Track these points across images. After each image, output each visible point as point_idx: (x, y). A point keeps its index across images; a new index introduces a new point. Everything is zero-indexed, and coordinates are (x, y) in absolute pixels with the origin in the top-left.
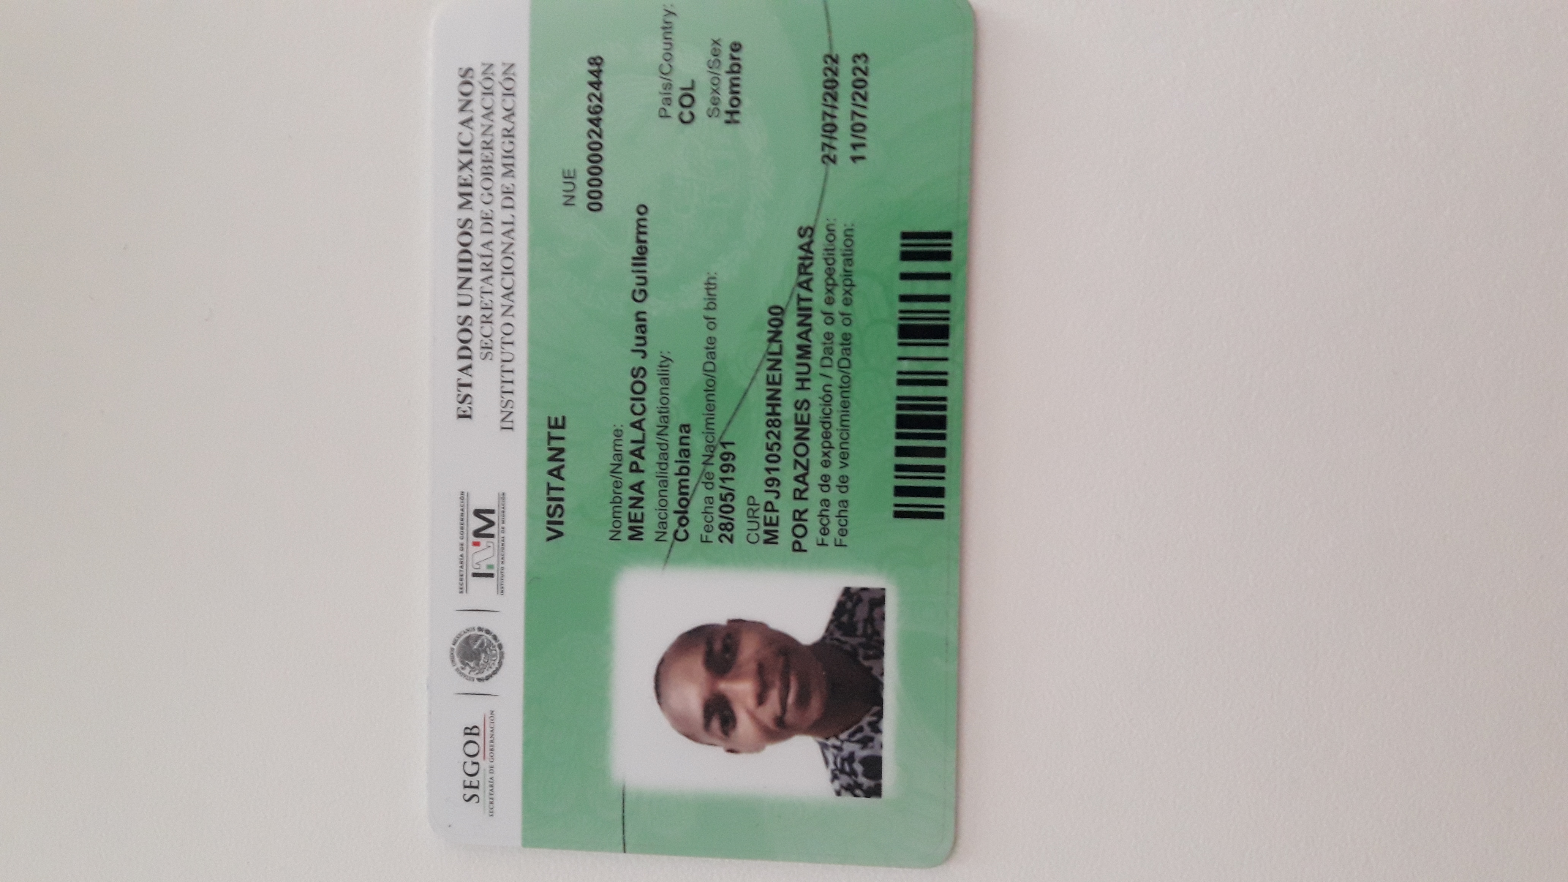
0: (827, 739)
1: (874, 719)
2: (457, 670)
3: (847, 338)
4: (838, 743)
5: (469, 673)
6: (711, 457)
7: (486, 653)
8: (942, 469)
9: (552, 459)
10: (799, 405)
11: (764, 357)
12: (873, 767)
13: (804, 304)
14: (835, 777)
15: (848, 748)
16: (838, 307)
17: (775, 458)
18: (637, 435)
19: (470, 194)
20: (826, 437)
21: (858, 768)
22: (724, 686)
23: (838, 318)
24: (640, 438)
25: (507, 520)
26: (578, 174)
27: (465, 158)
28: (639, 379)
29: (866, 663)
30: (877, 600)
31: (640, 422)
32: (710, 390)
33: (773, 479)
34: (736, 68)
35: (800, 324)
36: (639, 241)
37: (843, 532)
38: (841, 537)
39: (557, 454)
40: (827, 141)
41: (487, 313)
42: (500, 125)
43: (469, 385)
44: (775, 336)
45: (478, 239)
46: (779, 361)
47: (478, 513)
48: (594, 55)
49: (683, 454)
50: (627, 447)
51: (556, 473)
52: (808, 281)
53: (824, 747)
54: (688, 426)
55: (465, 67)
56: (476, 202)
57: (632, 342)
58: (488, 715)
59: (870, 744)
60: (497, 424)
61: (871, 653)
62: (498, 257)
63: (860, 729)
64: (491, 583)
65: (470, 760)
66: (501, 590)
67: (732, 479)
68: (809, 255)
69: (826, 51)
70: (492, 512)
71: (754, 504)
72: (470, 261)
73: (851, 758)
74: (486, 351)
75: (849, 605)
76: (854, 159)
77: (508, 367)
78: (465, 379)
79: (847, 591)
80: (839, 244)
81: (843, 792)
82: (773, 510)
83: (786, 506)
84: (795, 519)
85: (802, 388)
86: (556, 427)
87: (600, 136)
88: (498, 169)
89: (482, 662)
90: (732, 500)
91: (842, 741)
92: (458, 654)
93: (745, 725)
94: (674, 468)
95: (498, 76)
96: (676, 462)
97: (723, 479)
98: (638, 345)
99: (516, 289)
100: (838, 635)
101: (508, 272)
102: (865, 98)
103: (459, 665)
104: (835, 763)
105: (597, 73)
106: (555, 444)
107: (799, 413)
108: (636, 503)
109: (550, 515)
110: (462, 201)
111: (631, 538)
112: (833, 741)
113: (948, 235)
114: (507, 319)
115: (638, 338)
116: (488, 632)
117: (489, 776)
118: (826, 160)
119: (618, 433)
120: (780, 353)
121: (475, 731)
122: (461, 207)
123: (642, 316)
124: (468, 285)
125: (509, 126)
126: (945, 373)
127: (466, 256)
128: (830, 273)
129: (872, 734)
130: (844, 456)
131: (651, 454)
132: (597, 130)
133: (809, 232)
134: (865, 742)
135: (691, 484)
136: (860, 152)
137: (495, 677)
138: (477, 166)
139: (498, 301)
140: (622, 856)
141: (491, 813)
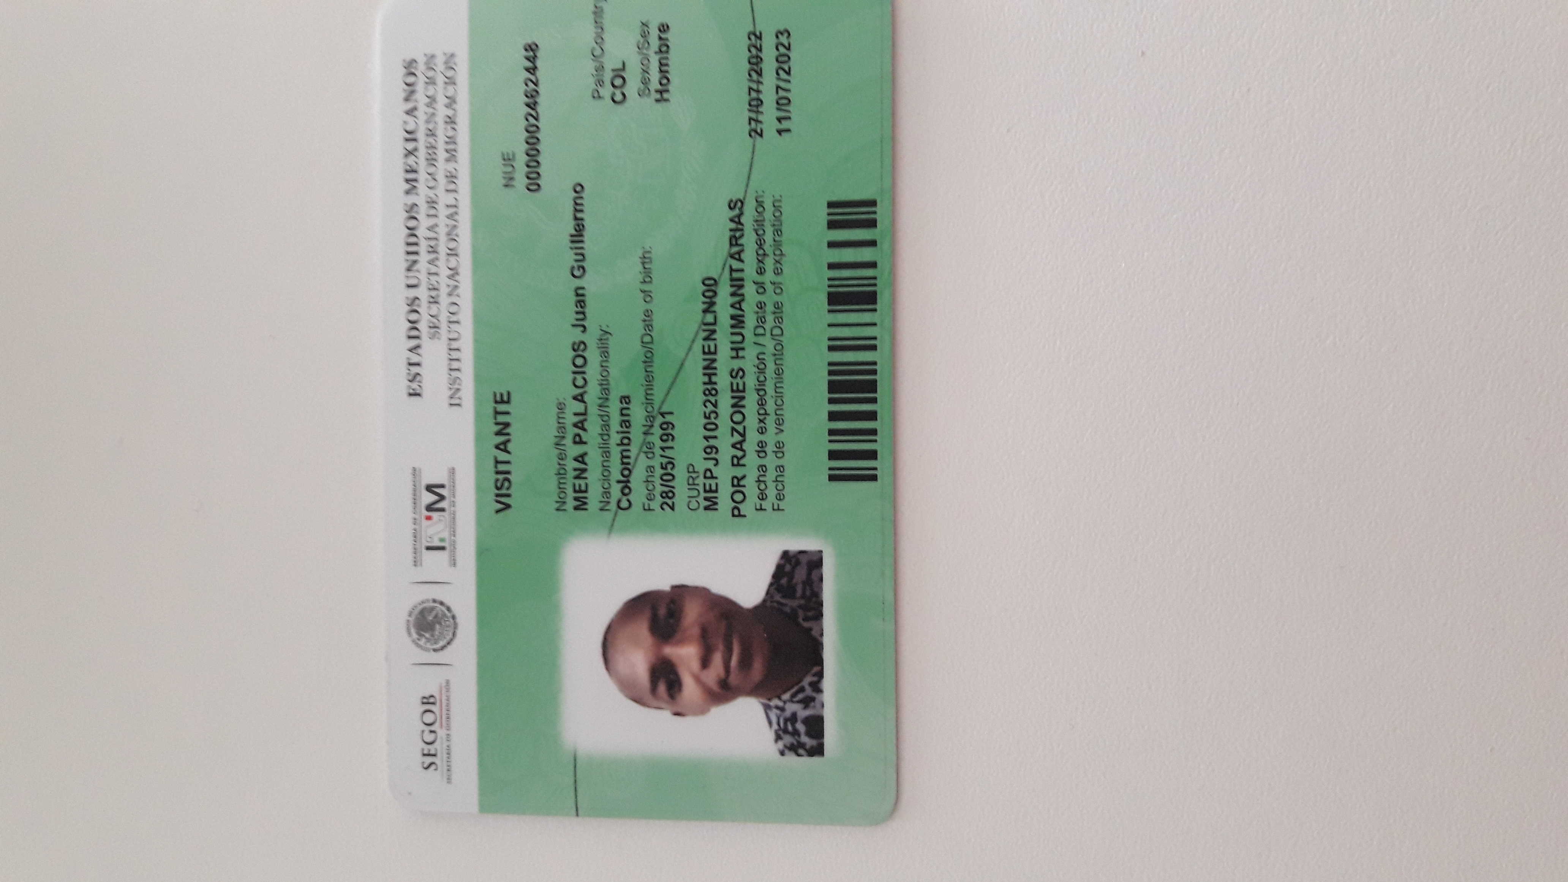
0: (769, 700)
1: (815, 679)
2: (413, 641)
3: (778, 306)
4: (780, 704)
5: (426, 644)
6: (652, 426)
7: (440, 623)
8: (874, 432)
9: (498, 433)
10: (734, 374)
11: (700, 327)
12: (816, 726)
13: (736, 275)
14: (778, 738)
15: (791, 708)
16: (769, 276)
17: (713, 427)
18: (579, 407)
19: (415, 180)
20: (762, 403)
21: (801, 727)
22: (669, 651)
23: (769, 287)
24: (582, 410)
25: (458, 494)
26: (517, 156)
27: (410, 146)
28: (581, 353)
29: (806, 625)
30: (815, 562)
31: (582, 395)
32: (648, 361)
33: (711, 447)
34: (664, 48)
35: (733, 294)
36: (576, 218)
37: (780, 497)
38: (779, 502)
39: (503, 429)
40: (753, 115)
41: (433, 293)
42: (442, 112)
43: (418, 364)
44: (709, 307)
45: (424, 223)
46: (714, 332)
47: (430, 488)
48: (530, 42)
49: (624, 425)
50: (570, 419)
51: (503, 447)
52: (739, 253)
53: (767, 708)
54: (628, 397)
55: (408, 59)
56: (421, 187)
57: (572, 318)
58: (444, 684)
59: (812, 704)
60: (446, 401)
61: (810, 614)
62: (443, 238)
63: (802, 690)
64: (443, 556)
65: (427, 728)
66: (453, 563)
67: (672, 448)
68: (740, 227)
69: (751, 29)
70: (442, 486)
71: (694, 472)
72: (416, 244)
73: (793, 718)
74: (433, 330)
75: (788, 568)
76: (780, 132)
77: (455, 345)
78: (415, 359)
79: (785, 555)
80: (768, 215)
81: (787, 751)
82: (712, 477)
83: (724, 473)
84: (733, 485)
85: (737, 357)
86: (502, 402)
87: (536, 119)
88: (442, 155)
89: (437, 633)
90: (672, 469)
91: (785, 702)
92: (414, 626)
93: (690, 689)
94: (615, 438)
95: (440, 66)
96: (618, 432)
97: (663, 449)
98: (577, 320)
99: (460, 270)
100: (778, 597)
101: (453, 253)
102: (788, 73)
103: (415, 636)
104: (779, 724)
105: (532, 59)
106: (501, 419)
107: (735, 382)
108: (581, 473)
109: (498, 488)
110: (407, 186)
111: (576, 508)
112: (775, 702)
113: (873, 203)
114: (454, 299)
115: (577, 313)
116: (442, 603)
117: (445, 744)
118: (753, 134)
119: (561, 407)
120: (715, 324)
121: (432, 700)
122: (407, 192)
123: (580, 292)
124: (415, 268)
125: (450, 113)
126: (875, 338)
127: (413, 240)
128: (760, 244)
129: (814, 695)
130: (779, 422)
131: (593, 426)
132: (533, 113)
133: (739, 204)
134: (807, 702)
135: (633, 453)
136: (785, 125)
137: (450, 648)
138: (422, 153)
139: (443, 281)
140: (575, 820)
141: (449, 780)
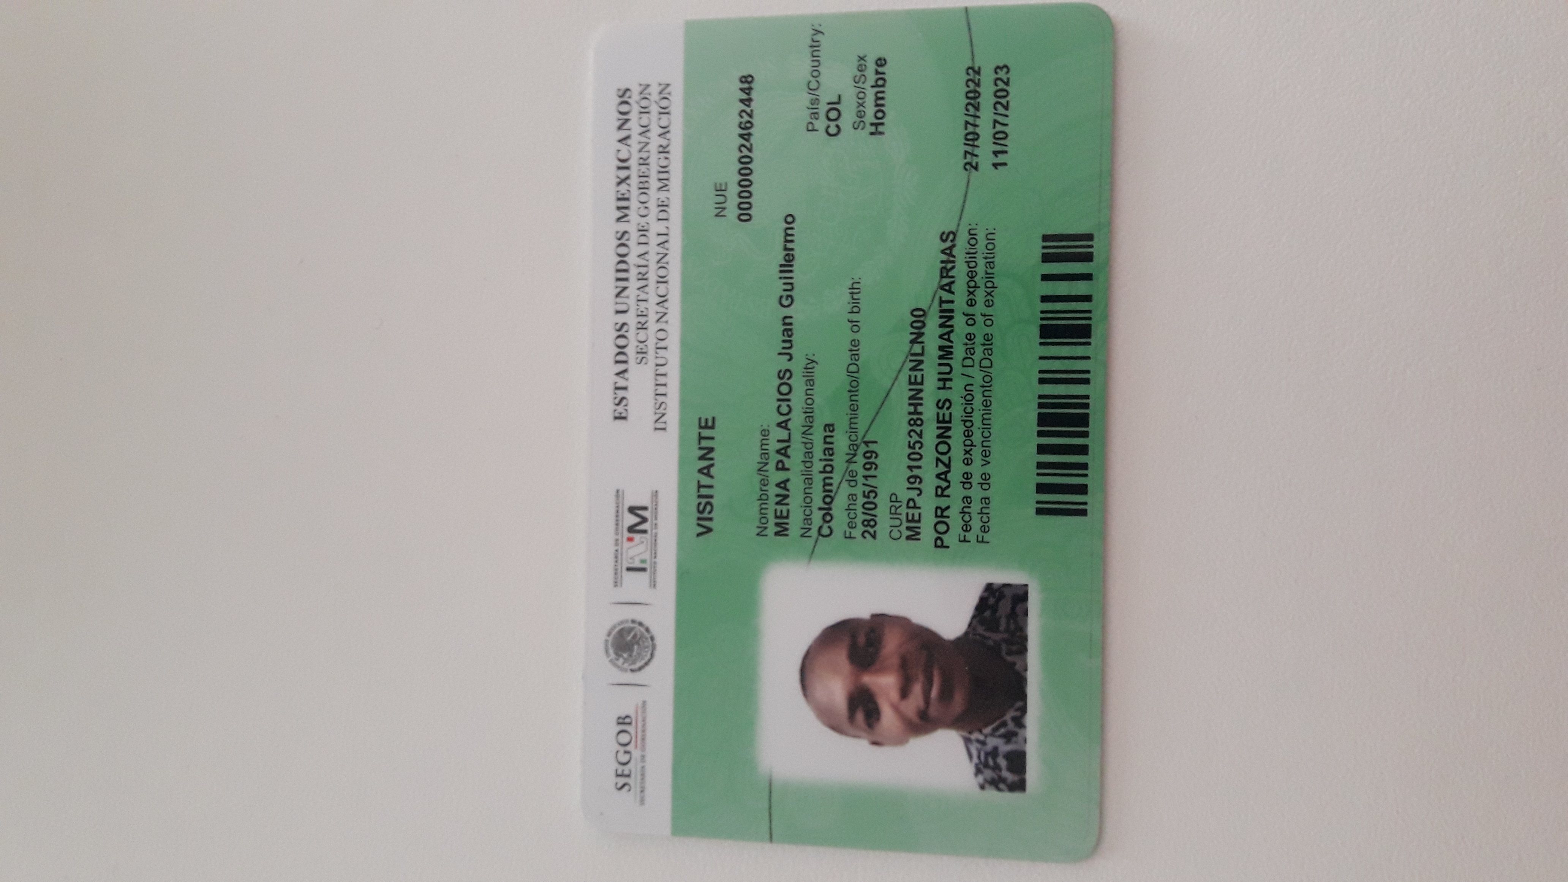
0: (970, 733)
1: (1018, 714)
2: (611, 661)
3: (988, 338)
4: (981, 738)
5: (623, 664)
6: (855, 455)
7: (638, 643)
8: (1085, 466)
9: (702, 458)
10: (940, 405)
11: (907, 357)
12: (1018, 762)
13: (945, 306)
14: (978, 771)
15: (992, 742)
16: (980, 308)
17: (918, 457)
18: (783, 434)
19: (627, 208)
20: (968, 435)
21: (1002, 762)
22: (868, 679)
23: (980, 319)
24: (786, 438)
25: (659, 518)
26: (730, 187)
27: (623, 174)
28: (785, 380)
29: (1010, 659)
30: (1020, 596)
31: (786, 421)
32: (853, 391)
33: (916, 477)
34: (880, 82)
35: (942, 326)
36: (786, 249)
37: (985, 529)
38: (983, 534)
39: (707, 454)
40: (969, 149)
41: (643, 320)
42: (655, 142)
43: (625, 388)
44: (917, 337)
45: (635, 250)
46: (921, 362)
47: (632, 510)
48: (745, 74)
49: (827, 453)
50: (773, 445)
51: (706, 471)
52: (950, 284)
53: (967, 741)
54: (832, 425)
55: (623, 87)
56: (633, 215)
57: (779, 346)
58: (640, 705)
59: (1014, 739)
60: (651, 425)
61: (1014, 648)
62: (653, 266)
63: (1004, 724)
64: (644, 577)
65: (622, 749)
66: (653, 584)
67: (875, 477)
68: (952, 259)
69: (970, 64)
70: (645, 508)
71: (897, 501)
72: (626, 271)
73: (994, 753)
74: (641, 356)
75: (992, 601)
76: (995, 165)
77: (661, 370)
78: (621, 383)
79: (989, 587)
80: (981, 246)
81: (987, 786)
82: (915, 507)
83: (928, 504)
84: (937, 516)
85: (944, 388)
86: (706, 427)
87: (750, 150)
88: (654, 184)
89: (635, 653)
90: (874, 498)
91: (986, 736)
92: (613, 645)
93: (888, 718)
94: (818, 466)
95: (655, 97)
96: (821, 460)
97: (866, 477)
98: (784, 348)
99: (669, 297)
100: (981, 630)
101: (662, 280)
102: (1006, 108)
103: (613, 656)
104: (979, 757)
105: (748, 91)
106: (704, 443)
107: (941, 412)
108: (783, 499)
109: (700, 512)
110: (620, 214)
111: (777, 534)
112: (976, 736)
113: (1089, 237)
114: (661, 326)
115: (784, 341)
116: (641, 624)
117: (640, 765)
118: (968, 167)
119: (765, 434)
120: (922, 354)
121: (627, 720)
122: (619, 219)
123: (787, 321)
124: (623, 294)
125: (664, 142)
126: (1088, 372)
127: (622, 266)
128: (972, 275)
129: (1016, 730)
130: (986, 455)
131: (797, 452)
132: (747, 144)
133: (951, 237)
134: (1009, 737)
135: (836, 481)
136: (1001, 158)
137: (647, 668)
138: (634, 181)
139: (653, 309)
140: (767, 846)
141: (642, 802)
